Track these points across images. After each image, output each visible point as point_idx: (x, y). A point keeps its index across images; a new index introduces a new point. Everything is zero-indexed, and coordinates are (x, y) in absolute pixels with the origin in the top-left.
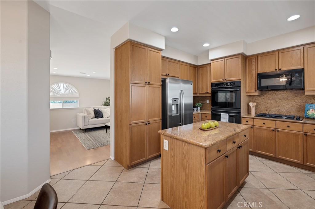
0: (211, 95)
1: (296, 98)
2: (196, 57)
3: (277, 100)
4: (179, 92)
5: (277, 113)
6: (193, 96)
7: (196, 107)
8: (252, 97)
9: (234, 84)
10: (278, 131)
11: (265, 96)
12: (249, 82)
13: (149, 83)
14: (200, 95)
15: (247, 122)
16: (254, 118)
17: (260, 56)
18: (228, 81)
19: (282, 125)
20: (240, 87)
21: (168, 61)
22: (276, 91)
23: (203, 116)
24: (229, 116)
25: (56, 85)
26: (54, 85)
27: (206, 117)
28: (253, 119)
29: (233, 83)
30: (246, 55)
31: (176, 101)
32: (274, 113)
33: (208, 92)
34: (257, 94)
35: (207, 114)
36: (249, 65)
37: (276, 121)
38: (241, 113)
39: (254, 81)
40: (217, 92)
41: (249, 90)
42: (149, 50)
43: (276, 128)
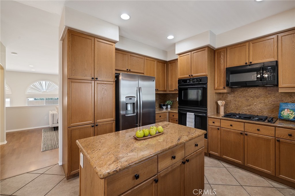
0: (178, 92)
1: (269, 96)
2: (165, 53)
3: (249, 98)
4: (136, 90)
5: (248, 113)
6: (156, 94)
7: (166, 105)
8: (222, 95)
9: (201, 81)
10: (246, 135)
11: (236, 93)
12: (217, 78)
13: (97, 79)
14: (170, 93)
15: (214, 123)
16: (221, 119)
17: (229, 48)
18: (194, 77)
19: (250, 128)
20: (207, 83)
21: (129, 55)
22: (247, 88)
23: (170, 115)
24: (195, 116)
25: (38, 83)
26: (36, 83)
27: (173, 116)
29: (199, 79)
30: (215, 48)
31: (131, 99)
32: (245, 113)
33: (177, 89)
34: (225, 91)
35: (174, 113)
36: (217, 59)
37: (244, 122)
38: (208, 112)
39: (223, 77)
40: (186, 89)
41: (217, 87)
42: (98, 41)
43: (244, 131)
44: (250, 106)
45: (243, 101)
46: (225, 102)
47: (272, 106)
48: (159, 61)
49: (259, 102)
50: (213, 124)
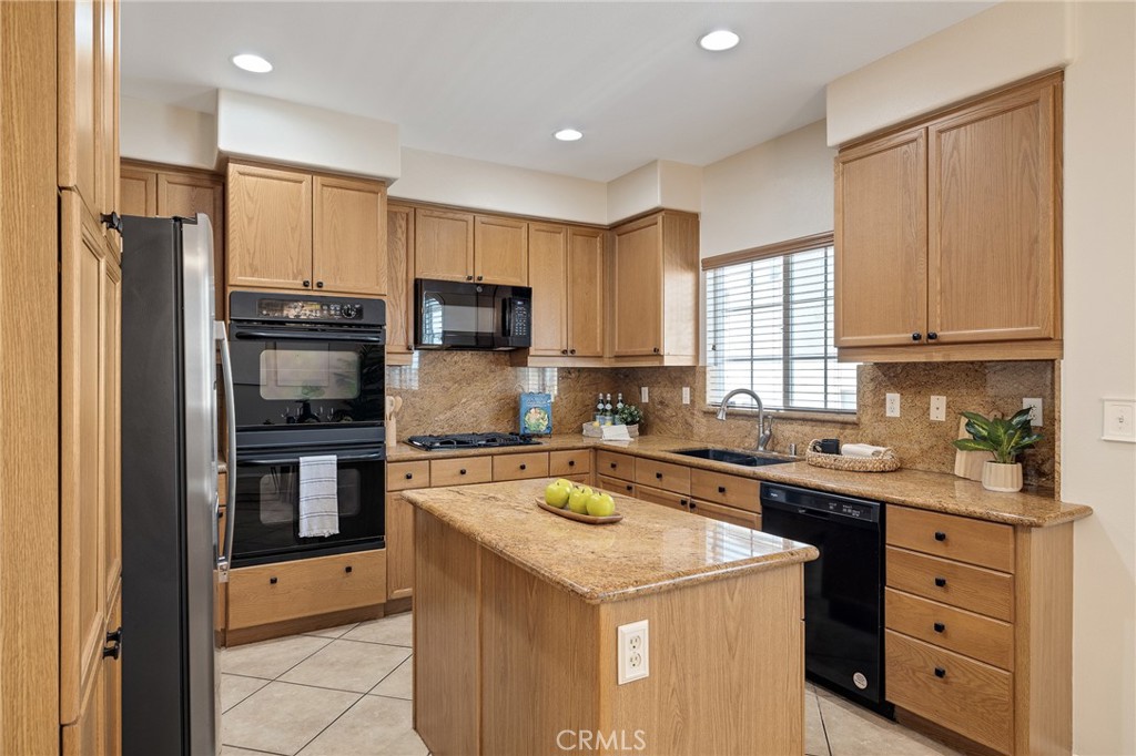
9: (360, 311)
15: (409, 477)
16: (432, 459)
18: (327, 296)
20: (382, 326)
28: (428, 462)
29: (353, 305)
37: (492, 455)
44: (451, 407)
45: (434, 395)
47: (497, 404)
49: (472, 395)
50: (408, 484)
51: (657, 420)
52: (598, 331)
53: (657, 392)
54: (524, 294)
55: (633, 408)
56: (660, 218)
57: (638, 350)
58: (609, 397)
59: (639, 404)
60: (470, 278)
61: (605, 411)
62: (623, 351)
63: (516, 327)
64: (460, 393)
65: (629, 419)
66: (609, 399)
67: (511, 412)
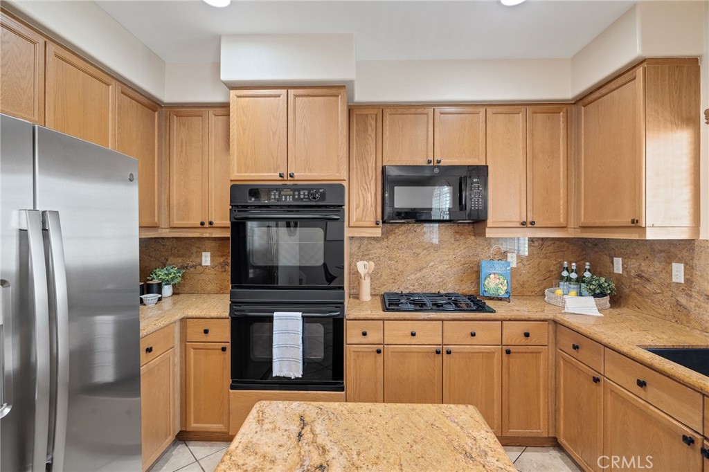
0: (228, 235)
1: (456, 244)
3: (419, 251)
4: (14, 225)
7: (155, 288)
9: (323, 193)
10: (449, 352)
12: (358, 193)
15: (364, 334)
16: (383, 320)
17: (389, 110)
18: (299, 183)
20: (343, 207)
23: (189, 331)
24: (306, 321)
27: (206, 331)
28: (382, 322)
29: (318, 190)
33: (211, 223)
35: (212, 318)
36: (358, 135)
37: (443, 320)
43: (443, 345)
44: (421, 269)
45: (407, 259)
46: (376, 265)
47: (461, 267)
48: (128, 88)
49: (438, 260)
50: (364, 340)
51: (634, 294)
52: (562, 202)
53: (634, 264)
54: (481, 172)
55: (603, 280)
56: (640, 71)
57: (610, 221)
58: (574, 266)
59: (610, 275)
60: (429, 162)
61: (569, 279)
62: (590, 222)
63: (472, 201)
64: (428, 258)
65: (598, 291)
66: (574, 268)
67: (474, 276)
